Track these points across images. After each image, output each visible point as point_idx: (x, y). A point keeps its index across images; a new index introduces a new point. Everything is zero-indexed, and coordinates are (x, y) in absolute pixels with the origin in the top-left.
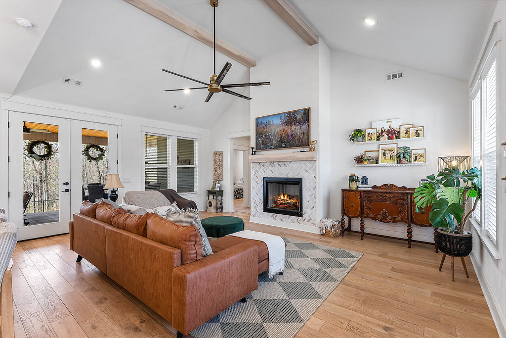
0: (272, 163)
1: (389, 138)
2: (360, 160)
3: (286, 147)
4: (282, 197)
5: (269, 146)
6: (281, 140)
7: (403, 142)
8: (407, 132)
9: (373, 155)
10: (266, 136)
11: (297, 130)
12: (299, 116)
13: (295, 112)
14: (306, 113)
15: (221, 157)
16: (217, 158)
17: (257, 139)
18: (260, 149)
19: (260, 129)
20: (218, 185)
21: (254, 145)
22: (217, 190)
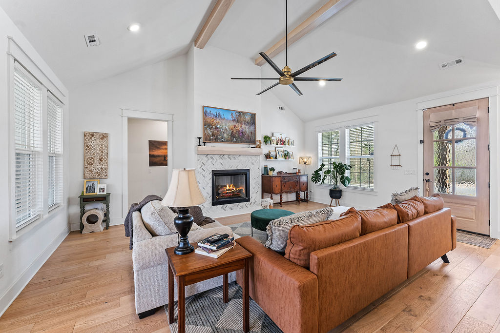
0: (222, 155)
1: (281, 144)
2: (268, 156)
3: (236, 142)
4: (228, 188)
5: (220, 139)
6: (232, 135)
7: (287, 148)
8: (289, 142)
9: (274, 153)
10: (216, 128)
11: (246, 129)
12: (248, 118)
13: (244, 113)
14: (253, 116)
15: (104, 142)
16: (95, 142)
17: (205, 129)
18: (210, 140)
19: (209, 119)
20: (102, 186)
21: (201, 135)
22: (102, 193)
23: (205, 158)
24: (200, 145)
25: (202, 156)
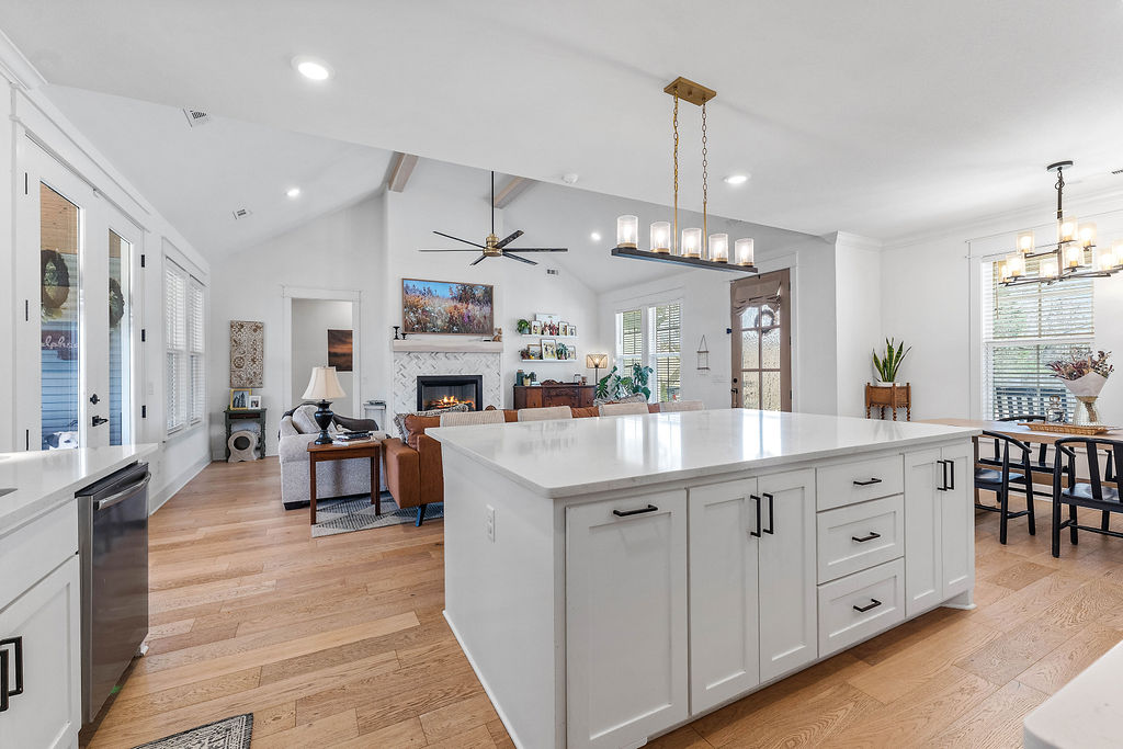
0: (434, 353)
1: (551, 334)
2: (525, 354)
3: (459, 332)
4: (446, 400)
5: (430, 328)
6: (452, 322)
7: (561, 339)
8: (565, 329)
9: (537, 349)
10: (424, 311)
11: (475, 310)
12: (479, 293)
13: (472, 287)
14: (489, 291)
15: (258, 335)
16: (245, 336)
17: (405, 314)
18: (413, 331)
19: (412, 298)
20: (254, 398)
21: (400, 324)
22: (254, 408)
23: (405, 358)
24: (397, 338)
25: (400, 354)
